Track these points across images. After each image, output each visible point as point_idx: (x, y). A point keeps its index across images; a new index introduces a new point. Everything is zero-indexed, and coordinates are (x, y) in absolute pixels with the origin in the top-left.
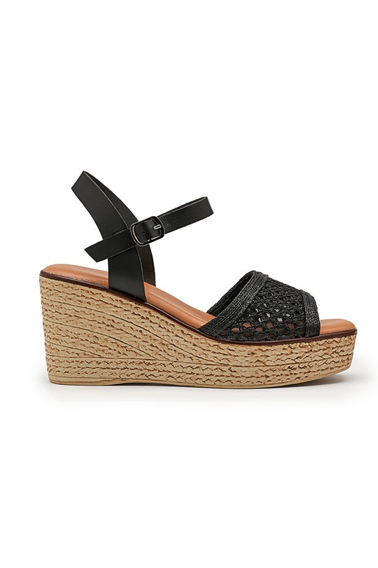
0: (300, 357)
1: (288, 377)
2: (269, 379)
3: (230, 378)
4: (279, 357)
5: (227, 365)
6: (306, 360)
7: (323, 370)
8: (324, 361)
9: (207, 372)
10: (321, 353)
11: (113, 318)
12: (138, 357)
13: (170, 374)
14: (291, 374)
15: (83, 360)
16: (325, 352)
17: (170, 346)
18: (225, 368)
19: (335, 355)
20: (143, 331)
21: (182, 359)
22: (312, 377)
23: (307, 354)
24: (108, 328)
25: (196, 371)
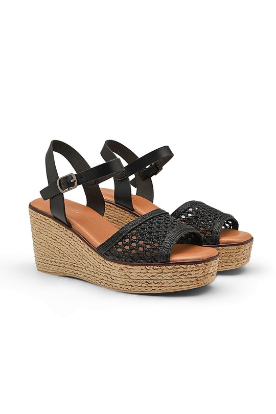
0: (154, 276)
1: (146, 288)
2: (133, 288)
3: (112, 284)
4: (139, 274)
5: (109, 275)
6: (159, 278)
7: (173, 286)
8: (174, 280)
9: (101, 277)
10: (170, 275)
11: (56, 235)
12: (69, 261)
13: (85, 274)
14: (148, 286)
15: (45, 258)
16: (174, 274)
17: (84, 257)
18: (109, 276)
19: (182, 277)
20: (71, 245)
21: (89, 266)
22: (164, 290)
23: (160, 275)
24: (54, 241)
25: (96, 275)
